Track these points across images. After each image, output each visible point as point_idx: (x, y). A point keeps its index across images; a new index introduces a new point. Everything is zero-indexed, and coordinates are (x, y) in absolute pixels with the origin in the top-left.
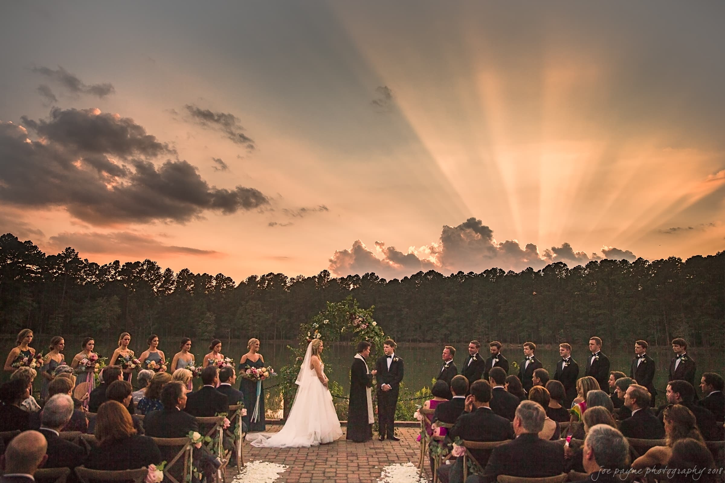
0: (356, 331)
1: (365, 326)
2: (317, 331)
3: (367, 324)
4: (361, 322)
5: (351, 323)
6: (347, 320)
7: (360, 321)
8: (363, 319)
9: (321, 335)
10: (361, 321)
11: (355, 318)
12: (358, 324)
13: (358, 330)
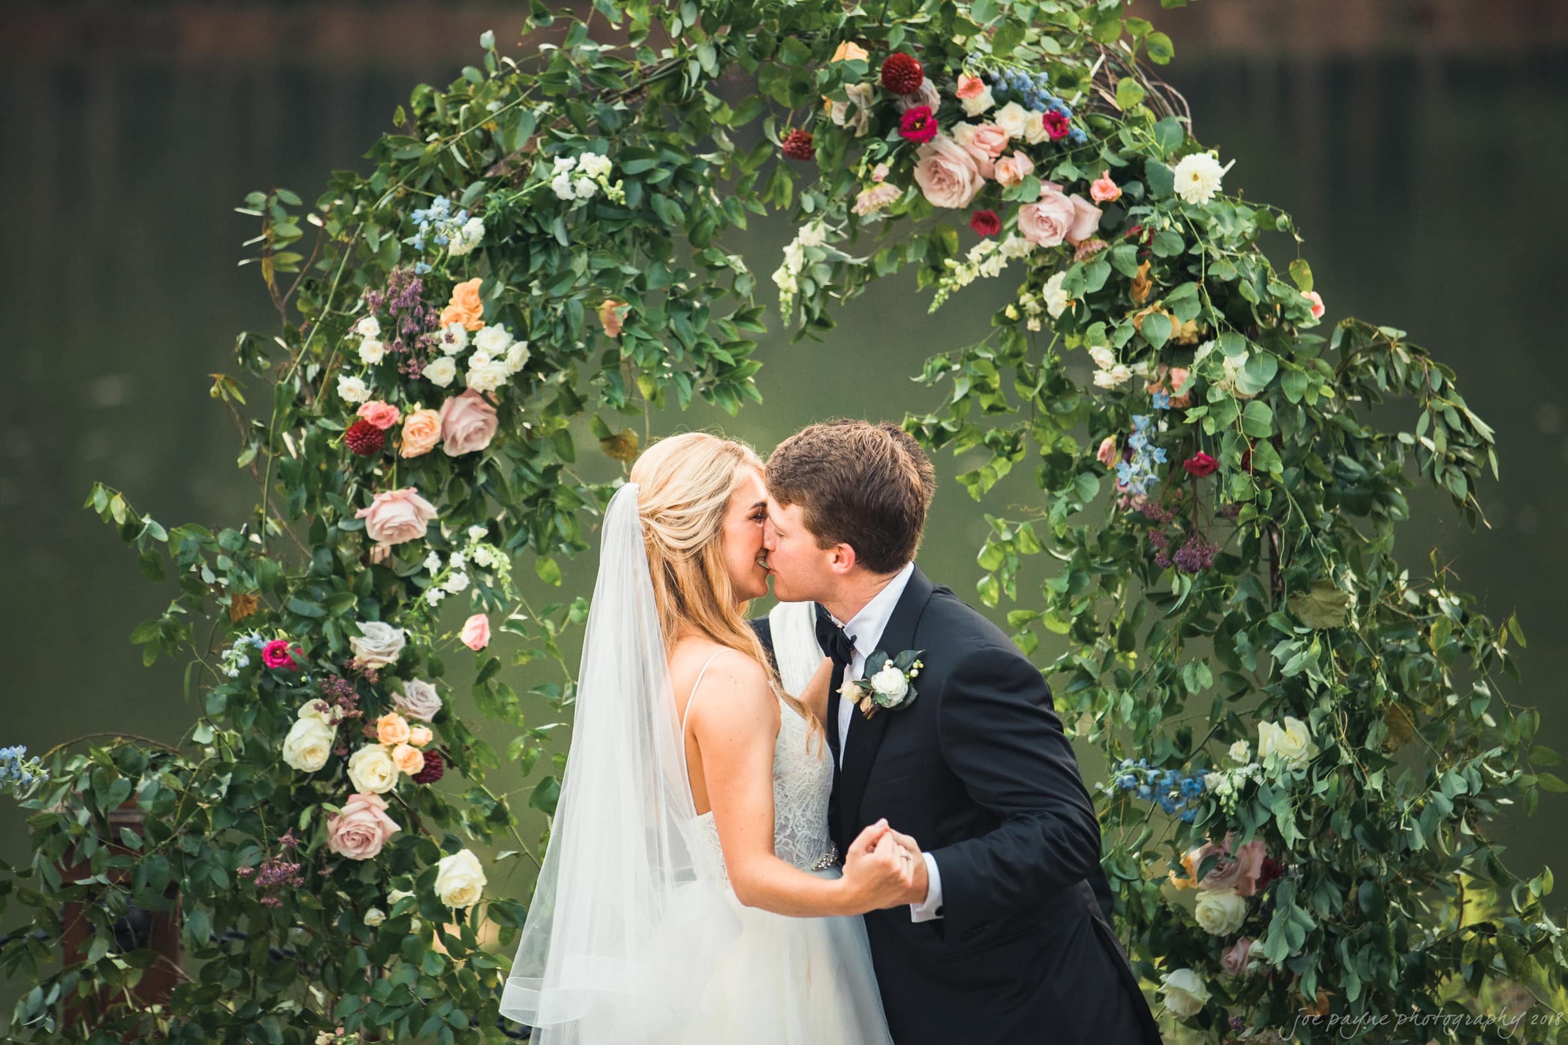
0: (964, 277)
1: (1077, 218)
2: (466, 292)
3: (1105, 188)
4: (1022, 164)
5: (902, 178)
6: (849, 141)
7: (1014, 145)
8: (1054, 121)
9: (518, 354)
10: (1034, 151)
11: (954, 113)
12: (992, 186)
13: (994, 267)
